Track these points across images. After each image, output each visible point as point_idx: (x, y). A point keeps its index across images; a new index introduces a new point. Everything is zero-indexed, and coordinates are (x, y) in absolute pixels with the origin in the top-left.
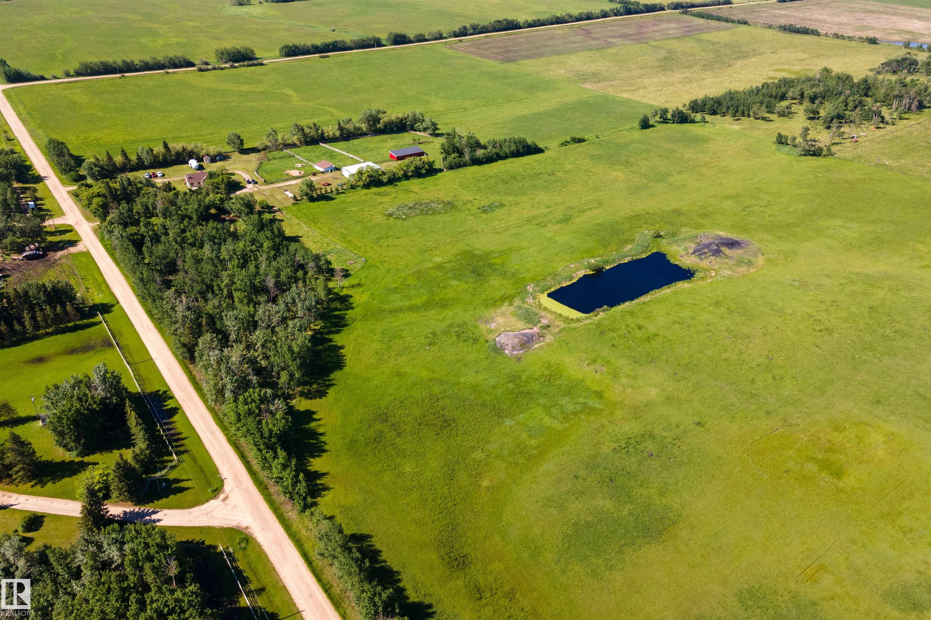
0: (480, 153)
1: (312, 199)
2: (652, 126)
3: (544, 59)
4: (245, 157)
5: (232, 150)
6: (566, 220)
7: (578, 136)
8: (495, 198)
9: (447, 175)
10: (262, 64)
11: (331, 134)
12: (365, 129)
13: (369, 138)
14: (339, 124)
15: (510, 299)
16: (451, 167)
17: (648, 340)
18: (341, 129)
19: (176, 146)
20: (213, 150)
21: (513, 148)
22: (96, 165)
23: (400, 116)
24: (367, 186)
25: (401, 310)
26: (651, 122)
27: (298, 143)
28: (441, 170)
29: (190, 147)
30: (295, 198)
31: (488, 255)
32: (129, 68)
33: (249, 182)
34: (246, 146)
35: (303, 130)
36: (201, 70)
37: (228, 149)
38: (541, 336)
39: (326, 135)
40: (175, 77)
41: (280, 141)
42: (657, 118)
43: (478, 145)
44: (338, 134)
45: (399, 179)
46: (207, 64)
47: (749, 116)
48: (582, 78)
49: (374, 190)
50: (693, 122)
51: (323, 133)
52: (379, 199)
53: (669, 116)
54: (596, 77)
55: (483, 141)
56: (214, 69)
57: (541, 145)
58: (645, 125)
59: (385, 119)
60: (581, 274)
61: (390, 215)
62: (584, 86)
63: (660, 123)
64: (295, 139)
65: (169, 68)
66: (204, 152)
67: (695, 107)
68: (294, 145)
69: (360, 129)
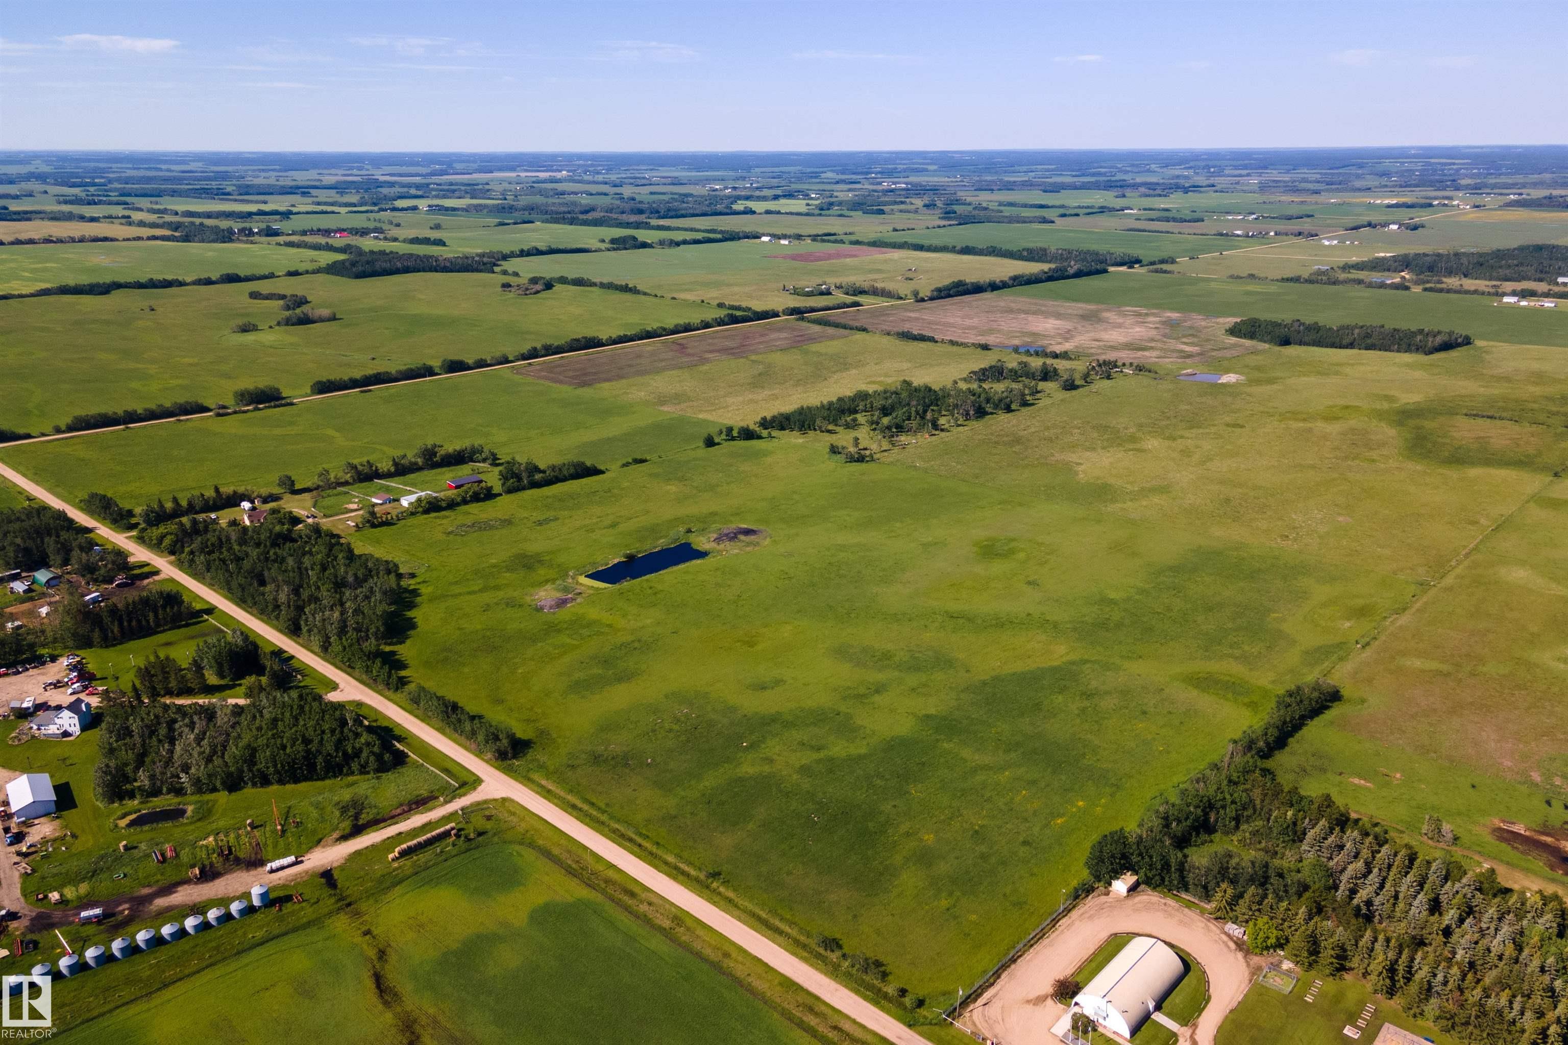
0: (538, 477)
1: (374, 526)
2: (718, 444)
3: (624, 381)
4: (297, 497)
5: (283, 491)
6: (613, 525)
7: (639, 457)
8: (551, 514)
9: (506, 499)
10: (292, 404)
11: (385, 469)
12: (420, 464)
13: (426, 472)
14: (394, 460)
15: (553, 581)
16: (510, 491)
17: (655, 594)
18: (396, 464)
19: (227, 490)
20: (264, 491)
21: (572, 471)
22: (152, 512)
23: (458, 448)
24: (427, 511)
25: (460, 594)
26: (717, 440)
27: (351, 481)
28: (500, 495)
29: (241, 490)
30: (357, 526)
31: (538, 554)
32: (131, 418)
33: (308, 517)
34: (298, 487)
35: (356, 467)
36: (219, 415)
37: (277, 490)
38: (573, 599)
39: (381, 471)
40: (189, 424)
41: (333, 480)
42: (723, 436)
43: (537, 469)
44: (393, 469)
45: (458, 504)
46: (224, 407)
47: (815, 430)
48: (662, 400)
49: (433, 515)
50: (760, 437)
51: (377, 470)
52: (438, 521)
53: (735, 434)
54: (678, 398)
55: (542, 466)
56: (235, 412)
57: (602, 468)
58: (710, 443)
59: (441, 452)
60: (616, 561)
61: (450, 533)
62: (662, 408)
63: (726, 440)
64: (348, 477)
65: (180, 415)
66: (255, 494)
67: (765, 424)
68: (346, 483)
69: (416, 463)
